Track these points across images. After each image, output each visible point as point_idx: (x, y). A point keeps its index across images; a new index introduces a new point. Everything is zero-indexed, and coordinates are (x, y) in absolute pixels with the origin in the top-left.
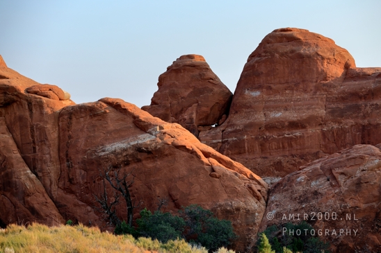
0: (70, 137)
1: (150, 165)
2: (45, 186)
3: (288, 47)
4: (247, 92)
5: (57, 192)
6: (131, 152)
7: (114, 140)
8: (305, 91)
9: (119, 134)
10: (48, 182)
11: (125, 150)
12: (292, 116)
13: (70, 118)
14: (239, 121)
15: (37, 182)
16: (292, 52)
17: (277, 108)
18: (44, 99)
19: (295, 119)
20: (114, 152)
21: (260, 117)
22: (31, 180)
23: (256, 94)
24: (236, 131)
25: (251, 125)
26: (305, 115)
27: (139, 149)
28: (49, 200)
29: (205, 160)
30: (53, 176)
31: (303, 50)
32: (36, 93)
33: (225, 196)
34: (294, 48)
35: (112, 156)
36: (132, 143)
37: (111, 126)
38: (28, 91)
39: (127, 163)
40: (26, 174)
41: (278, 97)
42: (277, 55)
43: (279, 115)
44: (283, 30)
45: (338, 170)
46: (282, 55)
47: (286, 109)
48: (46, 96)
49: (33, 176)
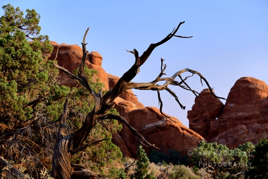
0: (134, 122)
1: (161, 133)
2: (125, 141)
3: (245, 85)
4: (229, 104)
5: (129, 144)
6: (154, 128)
7: (149, 123)
8: (252, 104)
9: (151, 121)
10: (126, 140)
11: (152, 127)
12: (246, 114)
13: (134, 114)
14: (225, 116)
15: (122, 140)
16: (247, 87)
17: (240, 111)
18: (125, 107)
19: (247, 116)
20: (148, 128)
21: (233, 115)
22: (119, 139)
23: (232, 105)
24: (224, 121)
25: (229, 119)
26: (250, 114)
27: (157, 127)
28: (126, 147)
29: (181, 131)
30: (128, 137)
31: (251, 86)
32: (122, 104)
33: (188, 146)
34: (247, 85)
35: (148, 130)
36: (155, 124)
37: (149, 118)
38: (119, 104)
39: (153, 132)
40: (118, 137)
41: (241, 106)
42: (240, 89)
43: (241, 114)
44: (244, 78)
45: (229, 135)
46: (243, 88)
47: (244, 111)
48: (126, 106)
49: (120, 137)
